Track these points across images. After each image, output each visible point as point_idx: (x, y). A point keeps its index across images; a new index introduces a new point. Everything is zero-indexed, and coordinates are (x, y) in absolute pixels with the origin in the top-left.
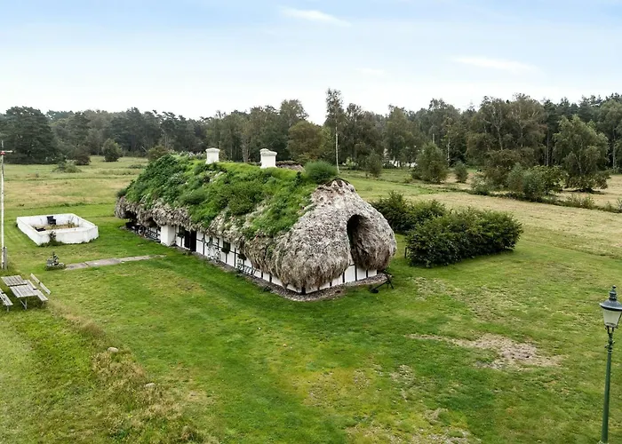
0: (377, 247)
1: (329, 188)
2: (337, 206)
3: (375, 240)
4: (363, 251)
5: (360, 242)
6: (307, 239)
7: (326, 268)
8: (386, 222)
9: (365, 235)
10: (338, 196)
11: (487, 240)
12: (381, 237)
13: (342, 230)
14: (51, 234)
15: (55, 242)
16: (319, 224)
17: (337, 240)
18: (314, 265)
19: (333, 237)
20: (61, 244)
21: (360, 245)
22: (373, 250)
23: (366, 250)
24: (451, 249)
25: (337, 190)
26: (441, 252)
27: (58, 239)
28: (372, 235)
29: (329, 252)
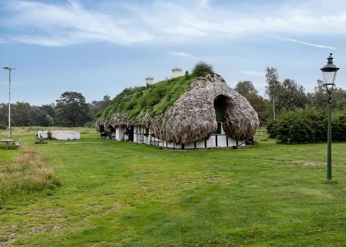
0: (240, 119)
1: (204, 78)
2: (208, 88)
3: (237, 114)
4: (230, 123)
5: (228, 116)
6: (182, 108)
7: (194, 127)
8: (248, 103)
9: (230, 111)
10: (209, 82)
11: (343, 128)
12: (243, 112)
13: (209, 103)
14: (49, 133)
15: (51, 137)
16: (192, 99)
17: (204, 109)
18: (186, 124)
19: (201, 107)
20: (54, 139)
21: (227, 119)
22: (237, 122)
23: (232, 122)
24: (308, 131)
25: (210, 80)
26: (299, 132)
27: (53, 136)
28: (236, 110)
29: (197, 116)
